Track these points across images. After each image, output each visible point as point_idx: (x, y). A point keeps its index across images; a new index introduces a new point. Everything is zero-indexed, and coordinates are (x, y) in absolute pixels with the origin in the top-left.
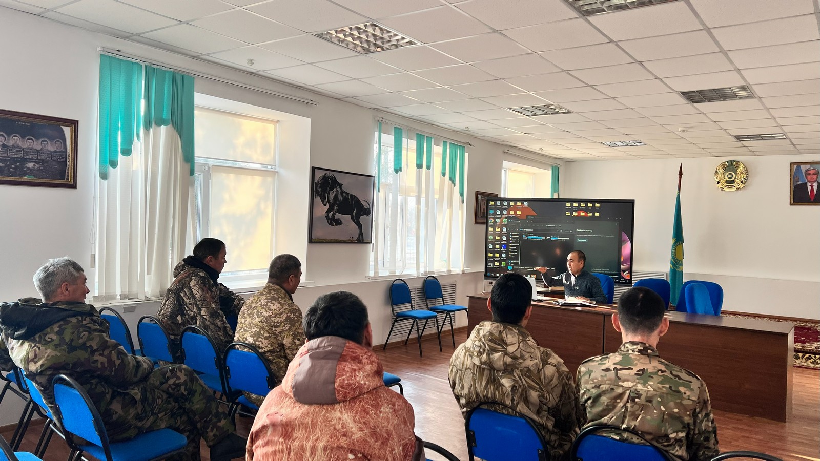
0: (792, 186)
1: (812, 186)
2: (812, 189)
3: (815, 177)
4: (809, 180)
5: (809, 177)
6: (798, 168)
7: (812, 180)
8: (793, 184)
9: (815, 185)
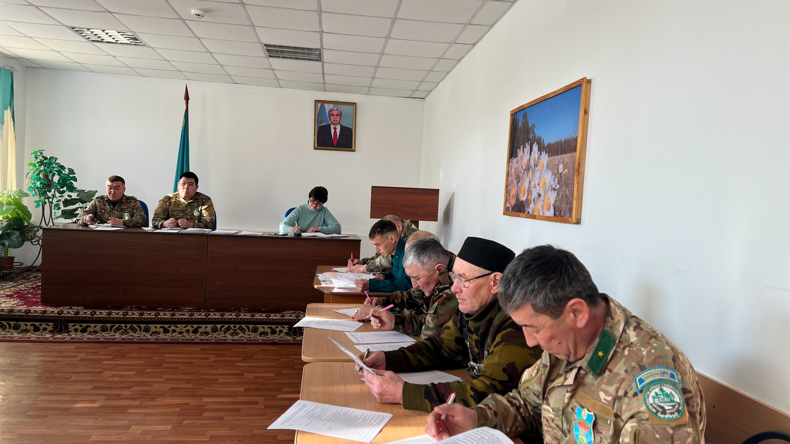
0: (316, 127)
1: (335, 129)
2: (335, 132)
3: (338, 118)
4: (332, 121)
5: (332, 118)
6: (322, 107)
7: (335, 122)
8: (317, 126)
9: (338, 128)
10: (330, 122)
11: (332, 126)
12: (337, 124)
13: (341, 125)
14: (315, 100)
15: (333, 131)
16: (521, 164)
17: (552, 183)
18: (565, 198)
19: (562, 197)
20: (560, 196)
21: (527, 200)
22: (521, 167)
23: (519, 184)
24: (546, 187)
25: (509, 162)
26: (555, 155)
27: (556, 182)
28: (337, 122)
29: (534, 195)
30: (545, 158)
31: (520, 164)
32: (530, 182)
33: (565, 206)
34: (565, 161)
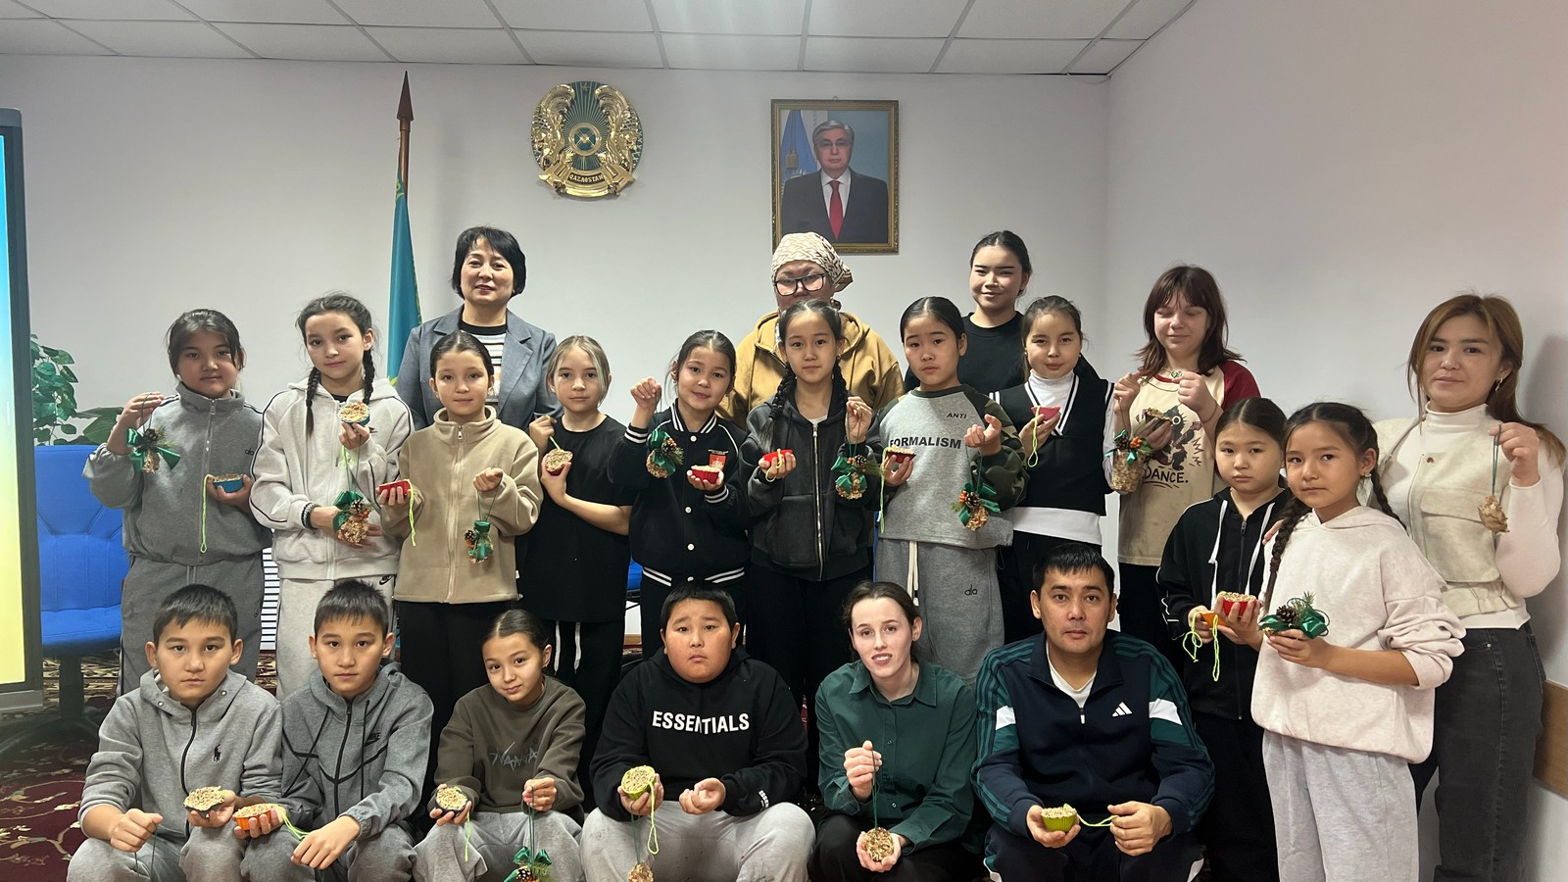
9: (845, 181)
10: (819, 167)
11: (827, 179)
12: (841, 171)
13: (853, 175)
14: (774, 102)
15: (828, 191)
28: (839, 165)
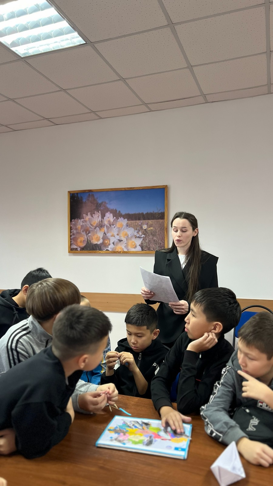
16: (90, 222)
17: (136, 234)
18: (153, 242)
19: (149, 241)
20: (147, 241)
21: (103, 243)
22: (90, 225)
23: (90, 234)
24: (128, 236)
25: (71, 221)
26: (136, 220)
27: (141, 234)
29: (112, 240)
30: (123, 222)
31: (88, 223)
32: (105, 233)
33: (153, 245)
34: (149, 224)
